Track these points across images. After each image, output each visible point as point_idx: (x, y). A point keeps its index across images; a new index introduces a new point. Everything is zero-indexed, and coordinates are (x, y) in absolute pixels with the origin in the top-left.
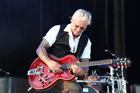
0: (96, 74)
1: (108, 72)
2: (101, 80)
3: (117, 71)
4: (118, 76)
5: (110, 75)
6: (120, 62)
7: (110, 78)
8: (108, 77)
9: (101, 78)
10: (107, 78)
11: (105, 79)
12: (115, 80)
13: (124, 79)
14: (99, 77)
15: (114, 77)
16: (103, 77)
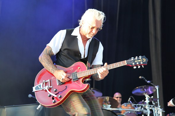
0: (130, 102)
1: (143, 100)
2: (136, 108)
3: (152, 99)
4: (154, 104)
5: (146, 103)
6: (136, 61)
7: (145, 106)
8: (144, 105)
9: (135, 106)
10: (142, 106)
11: (140, 107)
12: (151, 108)
13: (160, 107)
14: (133, 105)
15: (149, 105)
16: (138, 105)
